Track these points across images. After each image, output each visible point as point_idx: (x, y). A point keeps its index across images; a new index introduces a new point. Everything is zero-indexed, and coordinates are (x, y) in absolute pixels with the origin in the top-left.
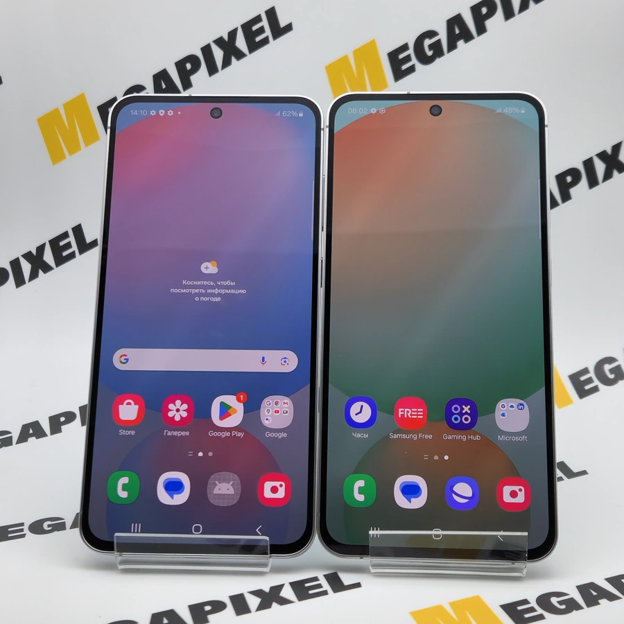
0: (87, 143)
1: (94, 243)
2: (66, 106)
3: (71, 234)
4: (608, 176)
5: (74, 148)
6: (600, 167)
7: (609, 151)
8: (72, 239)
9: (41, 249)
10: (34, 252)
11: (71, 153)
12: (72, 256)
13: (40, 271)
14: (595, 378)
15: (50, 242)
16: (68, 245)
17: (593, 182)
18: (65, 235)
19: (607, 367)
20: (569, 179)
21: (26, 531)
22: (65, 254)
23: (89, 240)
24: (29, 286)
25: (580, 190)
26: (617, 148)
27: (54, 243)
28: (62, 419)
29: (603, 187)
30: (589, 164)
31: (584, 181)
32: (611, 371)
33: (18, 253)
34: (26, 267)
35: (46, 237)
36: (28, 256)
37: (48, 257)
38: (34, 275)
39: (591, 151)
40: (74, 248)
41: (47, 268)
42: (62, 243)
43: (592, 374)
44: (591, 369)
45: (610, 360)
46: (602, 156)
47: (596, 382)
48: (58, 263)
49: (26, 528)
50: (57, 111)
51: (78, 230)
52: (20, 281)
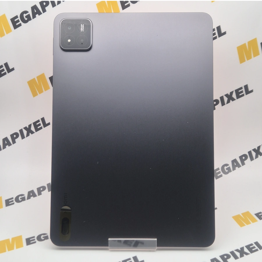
0: (45, 90)
1: (49, 124)
2: (38, 77)
3: (40, 120)
4: (228, 102)
5: (41, 92)
6: (226, 99)
7: (229, 94)
8: (41, 122)
9: (30, 126)
10: (28, 127)
11: (40, 93)
12: (41, 128)
13: (30, 133)
14: (221, 172)
15: (33, 123)
16: (40, 125)
17: (223, 104)
18: (38, 121)
19: (225, 168)
20: (215, 103)
21: (36, 240)
22: (38, 127)
23: (47, 123)
24: (26, 139)
25: (219, 107)
26: (232, 93)
27: (35, 124)
28: (42, 189)
29: (226, 106)
30: (222, 98)
31: (220, 103)
32: (227, 169)
33: (22, 127)
34: (25, 132)
35: (32, 122)
36: (25, 128)
37: (33, 128)
38: (28, 135)
39: (223, 94)
40: (42, 125)
41: (32, 133)
42: (37, 124)
43: (220, 170)
44: (220, 168)
45: (227, 165)
46: (227, 95)
47: (222, 173)
48: (36, 131)
49: (36, 238)
50: (34, 79)
51: (43, 119)
52: (23, 137)
